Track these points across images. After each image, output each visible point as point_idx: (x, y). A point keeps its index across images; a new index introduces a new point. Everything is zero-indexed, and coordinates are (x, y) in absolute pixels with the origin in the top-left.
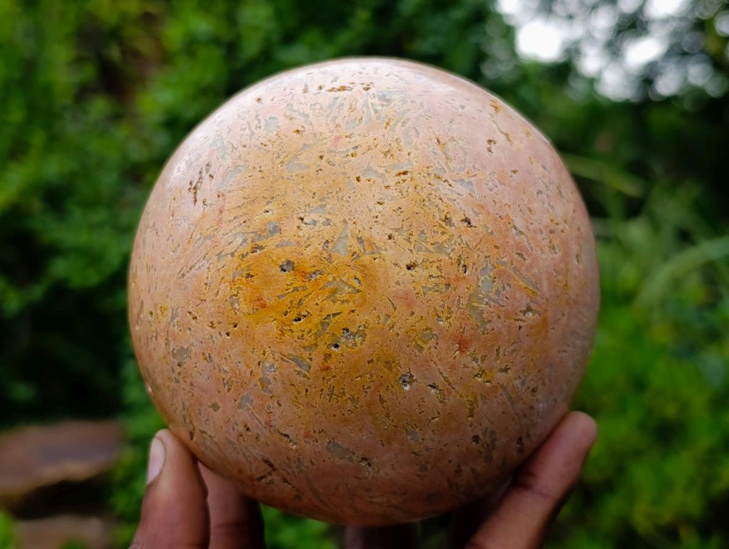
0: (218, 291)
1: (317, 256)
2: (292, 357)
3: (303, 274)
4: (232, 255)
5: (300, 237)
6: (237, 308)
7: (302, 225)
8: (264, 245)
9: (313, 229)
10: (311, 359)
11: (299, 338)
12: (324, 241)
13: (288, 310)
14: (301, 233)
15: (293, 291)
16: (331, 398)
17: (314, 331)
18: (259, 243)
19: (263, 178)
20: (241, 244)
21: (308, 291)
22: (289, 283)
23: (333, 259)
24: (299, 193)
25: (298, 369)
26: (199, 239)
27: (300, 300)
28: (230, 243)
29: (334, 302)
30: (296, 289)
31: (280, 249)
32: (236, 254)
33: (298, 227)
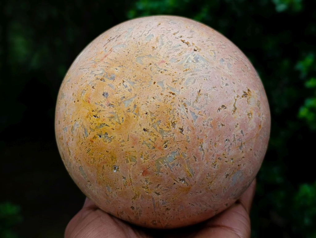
0: (82, 84)
1: (117, 99)
2: (85, 128)
3: (108, 102)
4: (95, 75)
5: (118, 88)
6: (83, 95)
7: (122, 84)
8: (105, 81)
9: (124, 88)
10: (90, 134)
11: (91, 123)
12: (123, 96)
13: (95, 111)
14: (119, 87)
15: (100, 105)
16: (88, 152)
17: (97, 125)
18: (105, 79)
19: (127, 55)
20: (100, 74)
21: (105, 109)
22: (102, 101)
23: (121, 105)
24: (131, 71)
25: (84, 133)
26: (93, 60)
27: (100, 110)
28: (97, 70)
29: (110, 120)
30: (102, 105)
31: (108, 87)
32: (96, 76)
33: (120, 84)
